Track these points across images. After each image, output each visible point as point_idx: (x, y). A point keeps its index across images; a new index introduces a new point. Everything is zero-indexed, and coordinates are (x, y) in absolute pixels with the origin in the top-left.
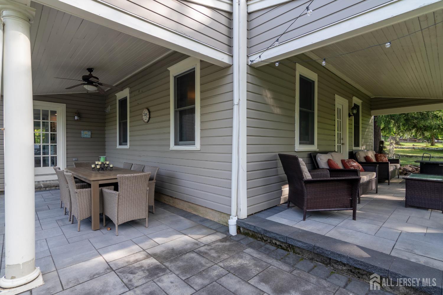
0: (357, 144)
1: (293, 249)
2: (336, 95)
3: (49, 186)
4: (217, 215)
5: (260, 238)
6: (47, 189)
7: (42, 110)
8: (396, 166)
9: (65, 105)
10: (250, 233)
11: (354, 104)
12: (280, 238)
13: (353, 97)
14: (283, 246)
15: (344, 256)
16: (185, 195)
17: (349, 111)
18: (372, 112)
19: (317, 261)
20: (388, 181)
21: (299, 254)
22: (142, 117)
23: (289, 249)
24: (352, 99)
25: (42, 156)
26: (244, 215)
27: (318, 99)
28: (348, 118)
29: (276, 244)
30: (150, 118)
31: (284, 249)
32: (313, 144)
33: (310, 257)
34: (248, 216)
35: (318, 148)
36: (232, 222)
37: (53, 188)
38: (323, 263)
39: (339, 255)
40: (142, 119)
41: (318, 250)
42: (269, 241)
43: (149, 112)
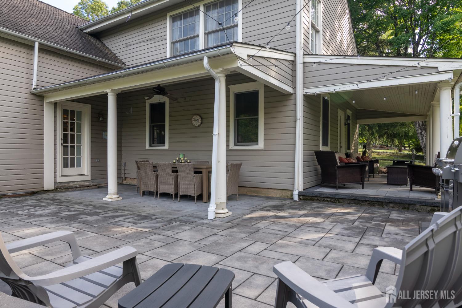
0: (349, 148)
1: (338, 201)
2: (338, 109)
3: (83, 186)
4: (279, 192)
5: (316, 200)
6: (81, 189)
7: (70, 110)
8: (377, 165)
9: (90, 105)
10: (308, 198)
11: (348, 115)
12: (330, 196)
13: (346, 109)
14: (332, 200)
15: (366, 197)
16: (247, 182)
17: (345, 121)
18: (358, 121)
19: (352, 204)
20: (373, 174)
21: (342, 203)
22: (192, 122)
23: (335, 201)
24: (346, 111)
25: (69, 156)
26: (301, 189)
27: (330, 113)
28: (344, 126)
29: (327, 200)
30: (202, 123)
31: (333, 202)
32: (328, 146)
33: (349, 202)
34: (304, 190)
35: (330, 149)
36: (296, 193)
37: (86, 188)
38: (356, 204)
39: (364, 197)
40: (192, 124)
41: (353, 197)
42: (322, 200)
43: (202, 118)
